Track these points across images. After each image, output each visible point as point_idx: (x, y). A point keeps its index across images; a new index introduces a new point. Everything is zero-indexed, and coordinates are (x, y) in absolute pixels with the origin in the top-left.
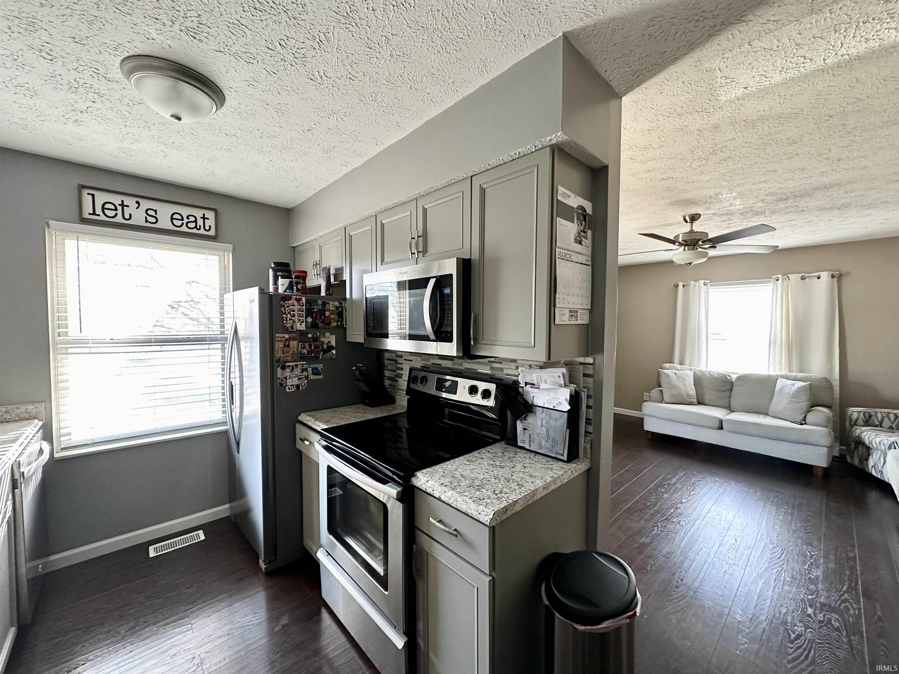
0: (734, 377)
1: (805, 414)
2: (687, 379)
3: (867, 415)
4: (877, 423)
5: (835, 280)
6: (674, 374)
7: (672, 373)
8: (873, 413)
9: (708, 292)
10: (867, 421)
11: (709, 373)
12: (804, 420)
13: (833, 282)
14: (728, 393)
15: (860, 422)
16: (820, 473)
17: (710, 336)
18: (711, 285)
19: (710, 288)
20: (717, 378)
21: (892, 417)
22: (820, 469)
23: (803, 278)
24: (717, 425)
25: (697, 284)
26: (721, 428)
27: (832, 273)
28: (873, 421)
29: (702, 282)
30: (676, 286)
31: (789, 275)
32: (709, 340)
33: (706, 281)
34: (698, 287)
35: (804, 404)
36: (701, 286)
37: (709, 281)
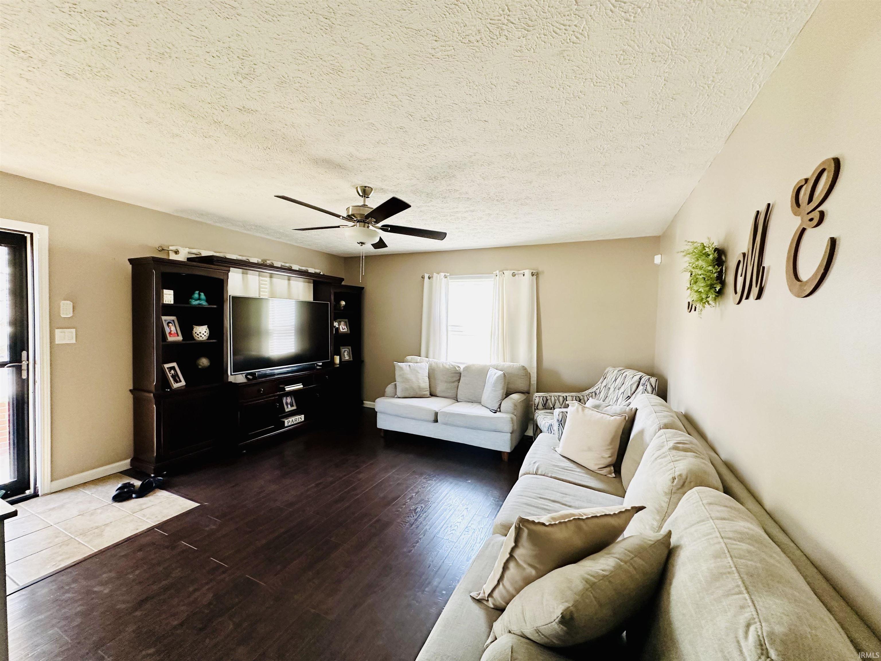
0: (462, 367)
1: (500, 402)
2: (420, 372)
3: (545, 399)
4: (552, 406)
5: (535, 277)
6: (408, 367)
7: (406, 366)
8: (549, 397)
9: (448, 285)
10: (545, 404)
11: (443, 364)
12: (500, 408)
13: (532, 280)
14: (456, 383)
15: (540, 406)
16: (505, 458)
17: (450, 328)
18: (451, 279)
19: (450, 281)
20: (448, 369)
21: (561, 399)
22: (506, 454)
23: (514, 275)
24: (433, 418)
25: (438, 276)
26: (436, 421)
27: (532, 271)
28: (549, 405)
29: (442, 274)
30: (423, 277)
31: (504, 272)
32: (449, 332)
33: (446, 274)
34: (440, 278)
35: (500, 392)
36: (442, 279)
37: (449, 274)
